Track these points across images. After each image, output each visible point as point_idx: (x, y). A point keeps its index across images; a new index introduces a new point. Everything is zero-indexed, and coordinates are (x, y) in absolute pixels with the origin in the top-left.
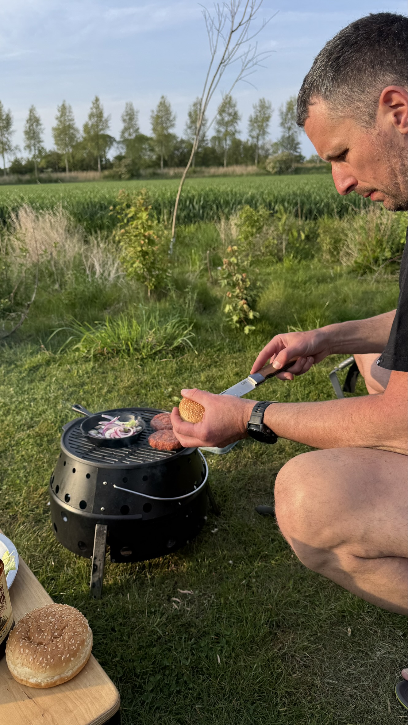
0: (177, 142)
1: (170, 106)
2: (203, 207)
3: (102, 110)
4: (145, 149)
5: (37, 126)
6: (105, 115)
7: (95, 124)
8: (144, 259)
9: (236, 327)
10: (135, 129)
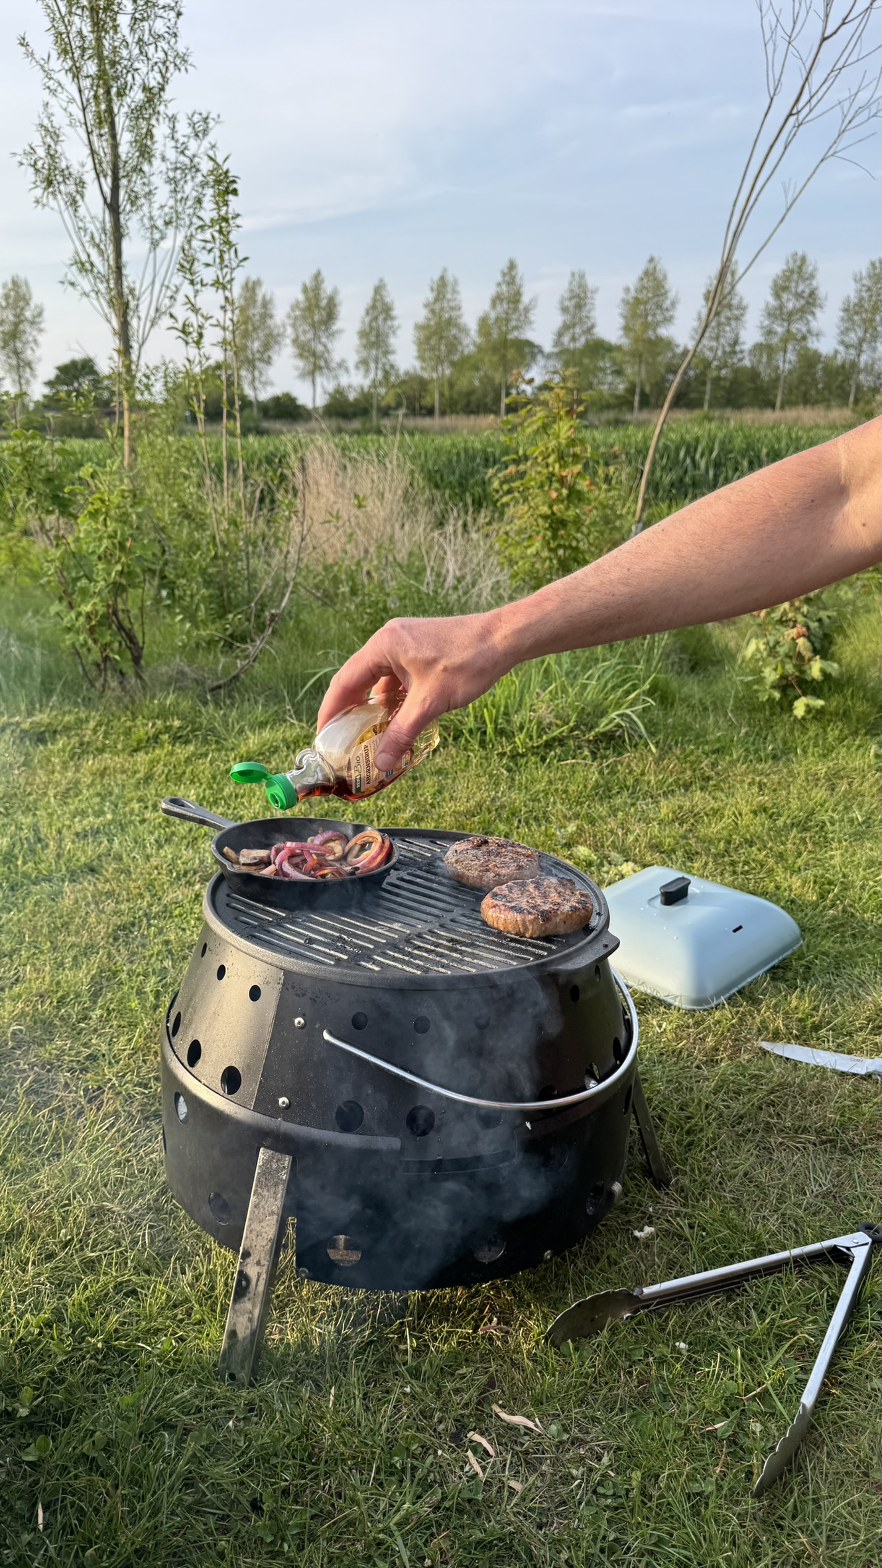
0: (674, 356)
1: (665, 278)
2: (718, 465)
3: (520, 286)
4: (603, 370)
5: (385, 319)
6: (525, 299)
7: (503, 316)
8: (555, 537)
9: (771, 700)
10: (585, 327)
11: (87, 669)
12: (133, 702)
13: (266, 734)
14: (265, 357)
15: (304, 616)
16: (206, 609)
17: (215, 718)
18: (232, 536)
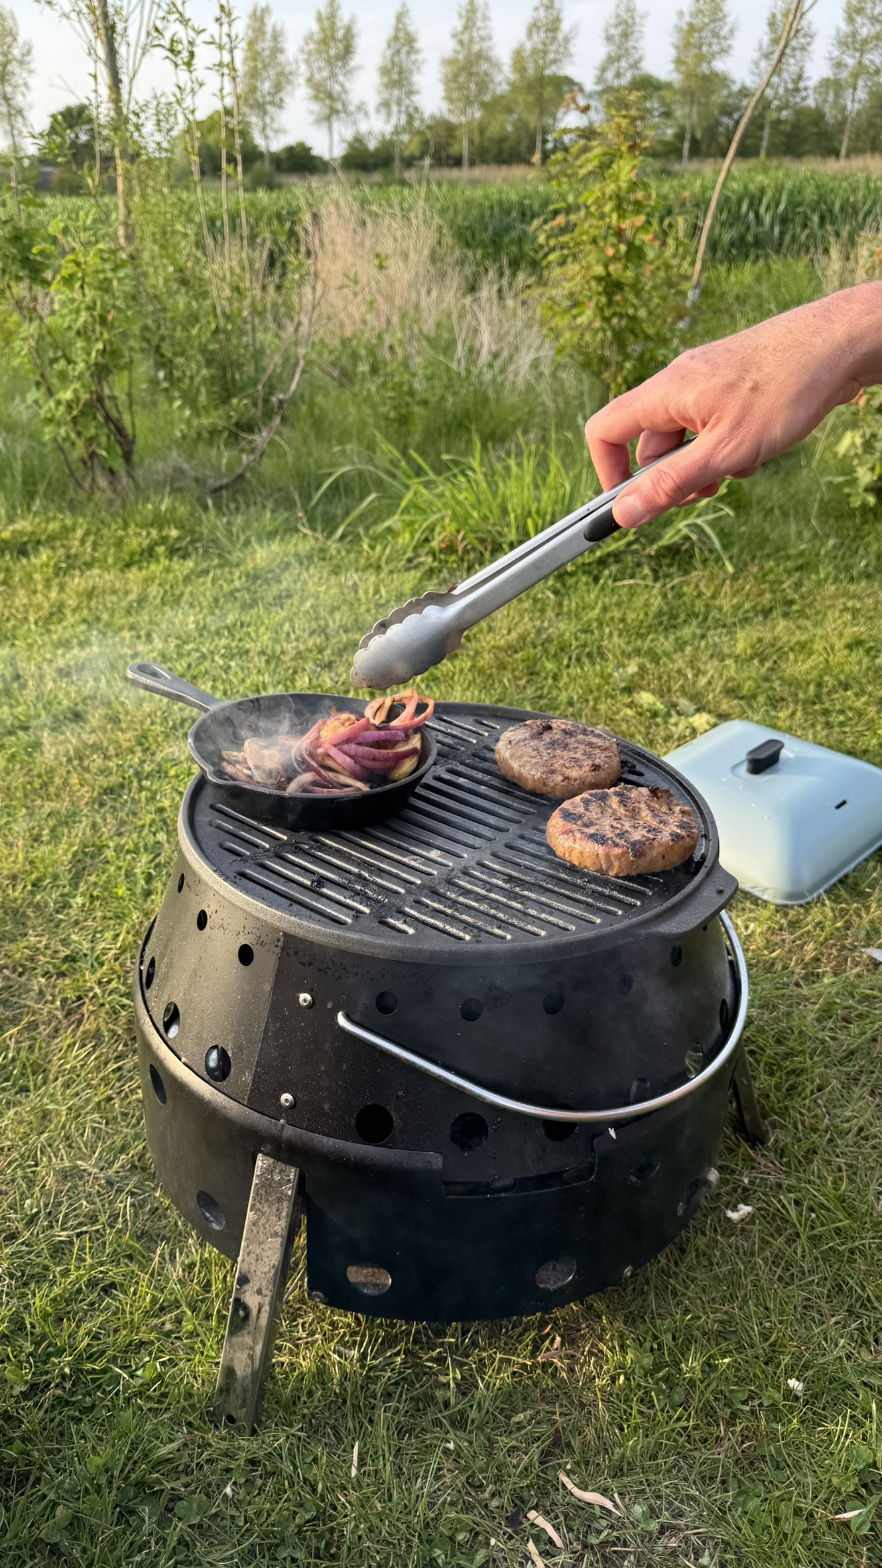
0: (730, 95)
2: (785, 221)
3: (560, 11)
4: (650, 111)
5: (409, 53)
6: (565, 26)
7: (541, 47)
8: (610, 303)
9: (864, 505)
10: (632, 61)
11: (73, 467)
12: (124, 506)
13: (275, 546)
14: (277, 99)
15: (320, 399)
16: (208, 392)
17: (216, 527)
18: (236, 305)
